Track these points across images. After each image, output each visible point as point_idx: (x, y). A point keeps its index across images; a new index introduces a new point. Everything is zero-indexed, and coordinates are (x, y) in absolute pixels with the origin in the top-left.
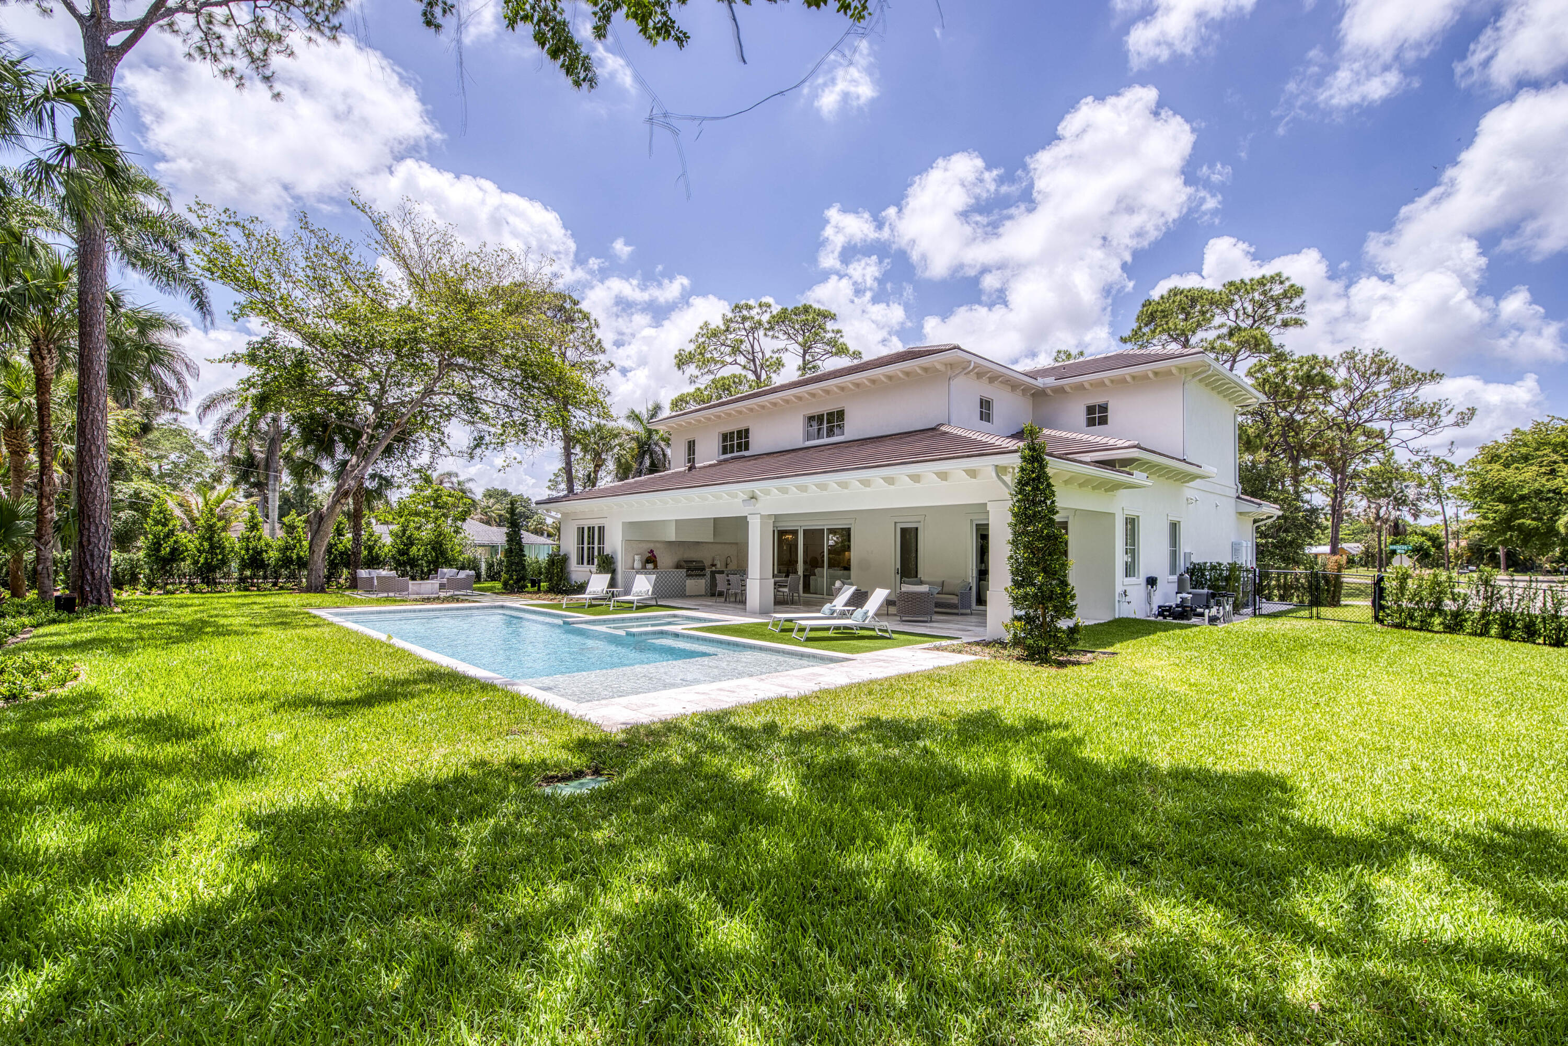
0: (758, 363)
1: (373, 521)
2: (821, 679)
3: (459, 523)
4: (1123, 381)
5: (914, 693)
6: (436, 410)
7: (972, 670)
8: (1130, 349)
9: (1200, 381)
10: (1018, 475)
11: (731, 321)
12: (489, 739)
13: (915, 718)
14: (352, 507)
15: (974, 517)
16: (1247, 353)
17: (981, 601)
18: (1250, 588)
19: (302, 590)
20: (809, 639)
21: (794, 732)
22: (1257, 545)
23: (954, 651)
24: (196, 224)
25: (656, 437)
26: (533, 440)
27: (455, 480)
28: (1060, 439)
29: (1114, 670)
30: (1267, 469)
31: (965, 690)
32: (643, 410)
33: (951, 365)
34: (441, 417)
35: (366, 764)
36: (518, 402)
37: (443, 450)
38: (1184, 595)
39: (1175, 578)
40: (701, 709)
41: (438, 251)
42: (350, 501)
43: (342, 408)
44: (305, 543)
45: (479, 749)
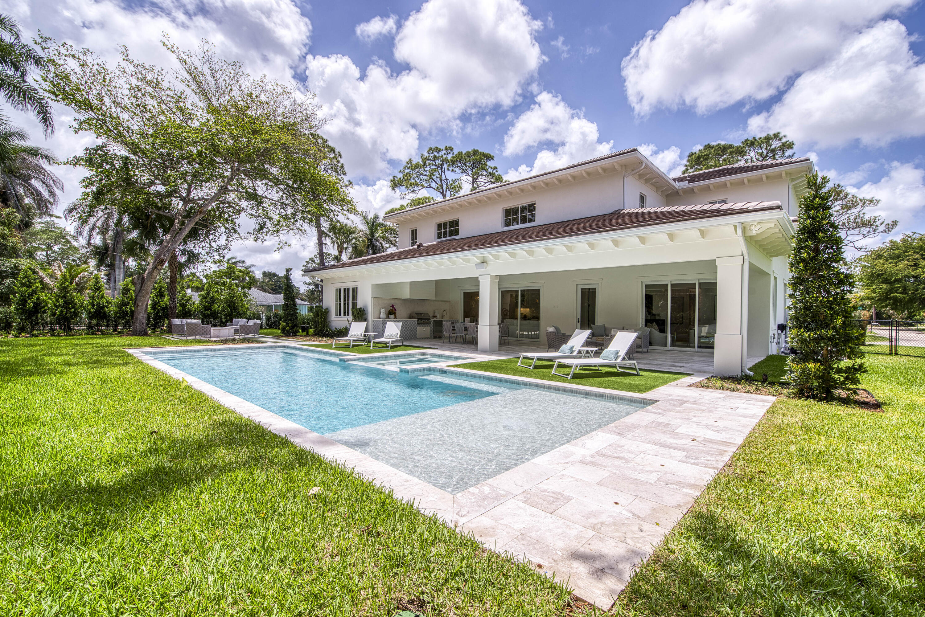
4: (740, 183)
6: (230, 206)
11: (427, 159)
24: (40, 53)
27: (243, 265)
32: (369, 215)
33: (625, 166)
34: (233, 212)
37: (235, 236)
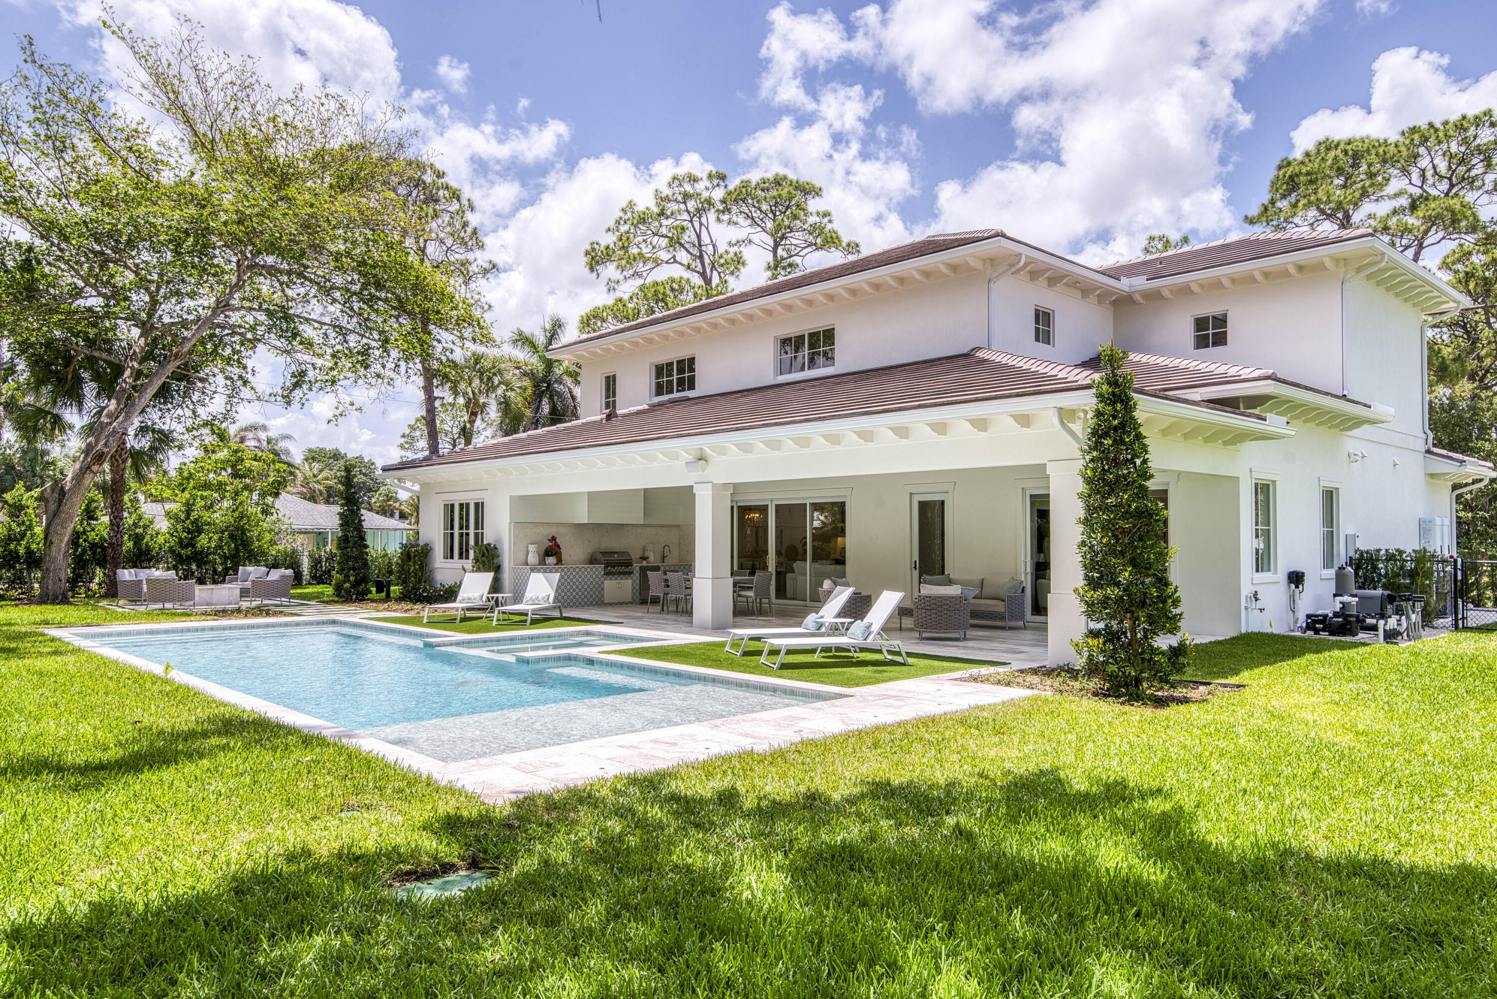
0: (707, 261)
1: (141, 497)
2: (803, 724)
3: (269, 500)
4: (1249, 280)
5: (940, 745)
6: (233, 334)
7: (1028, 710)
8: (1261, 232)
9: (1368, 277)
10: (1092, 422)
11: (667, 199)
12: (314, 818)
13: (942, 782)
14: (108, 477)
15: (1028, 484)
16: (1441, 234)
17: (1040, 608)
18: (1448, 587)
19: (31, 601)
20: (784, 666)
21: (764, 803)
22: (1460, 522)
23: (999, 682)
25: (558, 371)
26: (378, 376)
27: (263, 435)
28: (1157, 368)
29: (1240, 712)
30: (1473, 409)
31: (1016, 740)
32: (536, 330)
33: (991, 261)
34: (242, 344)
35: (131, 858)
36: (355, 320)
37: (246, 393)
38: (1346, 599)
39: (1331, 573)
40: (627, 770)
41: (234, 98)
42: (106, 467)
43: (92, 332)
44: (38, 530)
45: (300, 832)
